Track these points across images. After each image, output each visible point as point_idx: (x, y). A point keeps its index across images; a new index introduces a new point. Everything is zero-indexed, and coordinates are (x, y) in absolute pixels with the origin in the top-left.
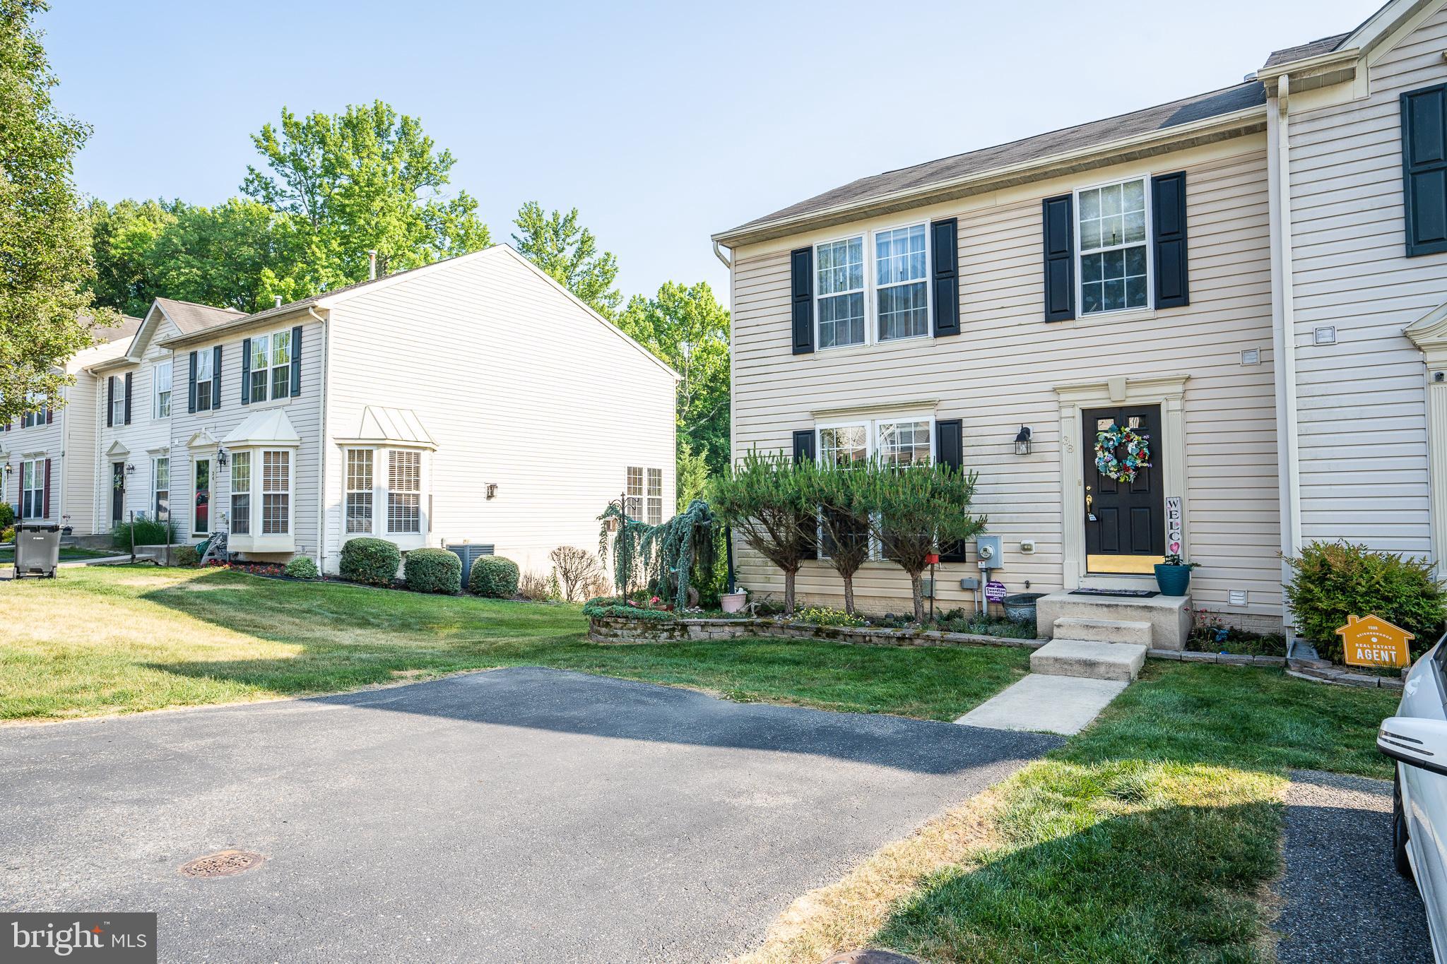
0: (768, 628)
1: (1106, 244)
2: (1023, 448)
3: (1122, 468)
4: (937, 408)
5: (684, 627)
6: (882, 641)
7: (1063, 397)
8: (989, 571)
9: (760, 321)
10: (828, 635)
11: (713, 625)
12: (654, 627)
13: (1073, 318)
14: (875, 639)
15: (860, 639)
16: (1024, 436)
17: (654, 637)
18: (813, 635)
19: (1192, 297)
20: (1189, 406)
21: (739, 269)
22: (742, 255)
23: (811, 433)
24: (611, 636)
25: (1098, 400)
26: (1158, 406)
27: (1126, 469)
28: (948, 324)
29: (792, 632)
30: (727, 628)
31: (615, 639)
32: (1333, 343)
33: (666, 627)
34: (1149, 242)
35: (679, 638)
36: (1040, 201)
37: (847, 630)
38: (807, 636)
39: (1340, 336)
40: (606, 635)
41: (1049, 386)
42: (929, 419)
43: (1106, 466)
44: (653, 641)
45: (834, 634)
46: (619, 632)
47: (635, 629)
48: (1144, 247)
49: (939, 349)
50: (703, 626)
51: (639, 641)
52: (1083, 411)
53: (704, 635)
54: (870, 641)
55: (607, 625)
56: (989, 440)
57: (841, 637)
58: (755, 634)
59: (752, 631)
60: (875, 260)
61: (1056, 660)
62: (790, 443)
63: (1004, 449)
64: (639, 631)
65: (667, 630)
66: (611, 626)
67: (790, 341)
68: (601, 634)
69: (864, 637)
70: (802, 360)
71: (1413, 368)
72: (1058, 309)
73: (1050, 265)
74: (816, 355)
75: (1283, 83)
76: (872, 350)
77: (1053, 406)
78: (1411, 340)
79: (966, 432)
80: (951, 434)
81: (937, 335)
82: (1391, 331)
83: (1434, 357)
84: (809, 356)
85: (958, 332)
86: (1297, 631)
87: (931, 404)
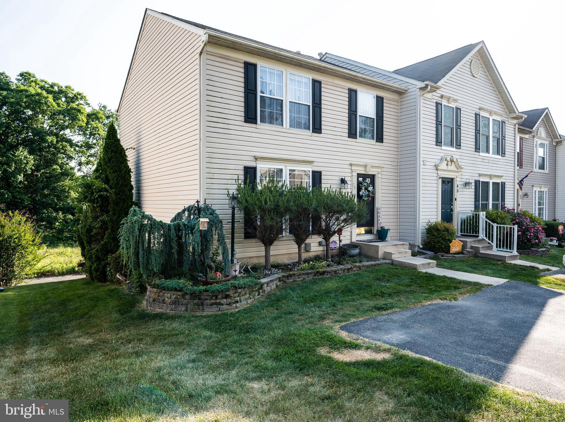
0: (291, 277)
1: (365, 114)
2: (345, 186)
3: (368, 196)
4: (312, 165)
7: (353, 168)
9: (224, 96)
10: (321, 274)
13: (356, 138)
15: (334, 273)
16: (345, 181)
17: (254, 297)
18: (314, 276)
19: (384, 141)
20: (383, 176)
21: (208, 57)
22: (210, 49)
23: (255, 169)
24: (234, 303)
25: (362, 171)
26: (374, 175)
28: (317, 129)
29: (304, 276)
31: (238, 305)
32: (425, 165)
36: (347, 88)
37: (328, 270)
38: (311, 277)
39: (427, 163)
41: (348, 163)
42: (310, 169)
45: (324, 273)
46: (238, 299)
47: (246, 294)
48: (374, 118)
49: (313, 138)
50: (267, 284)
51: (249, 301)
52: (357, 174)
55: (227, 297)
56: (330, 182)
57: (326, 274)
59: (283, 280)
60: (289, 86)
62: (242, 172)
63: (335, 186)
64: (248, 295)
65: (257, 291)
66: (231, 297)
67: (243, 114)
68: (222, 305)
69: (335, 272)
70: (250, 127)
71: (436, 175)
72: (352, 134)
73: (351, 115)
74: (258, 126)
75: (429, 87)
76: (286, 131)
77: (350, 171)
78: (436, 167)
79: (323, 177)
80: (317, 176)
81: (313, 132)
82: (433, 164)
83: (439, 172)
84: (254, 125)
85: (321, 133)
86: (421, 246)
87: (311, 162)
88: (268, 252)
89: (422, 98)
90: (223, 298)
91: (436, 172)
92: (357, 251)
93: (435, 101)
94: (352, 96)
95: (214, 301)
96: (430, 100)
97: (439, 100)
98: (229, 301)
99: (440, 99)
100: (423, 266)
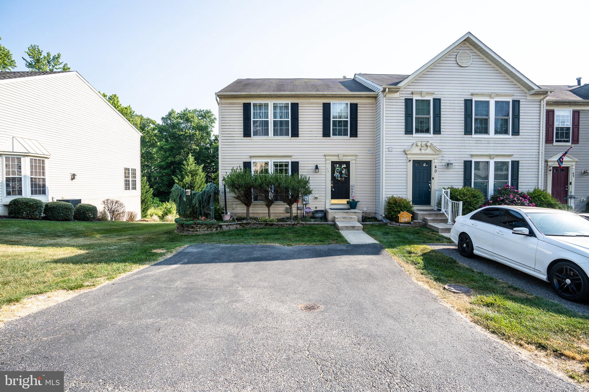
0: (248, 224)
1: (339, 118)
2: (317, 171)
3: (341, 177)
4: (292, 158)
5: (221, 226)
7: (327, 158)
8: (306, 204)
9: (231, 124)
10: (270, 225)
11: (230, 225)
12: (211, 227)
13: (330, 136)
16: (317, 167)
17: (211, 230)
19: (358, 135)
20: (357, 162)
21: (222, 106)
22: (223, 101)
23: (250, 163)
24: (195, 231)
25: (335, 159)
26: (349, 162)
27: (342, 177)
28: (295, 133)
29: (257, 225)
30: (235, 226)
31: (197, 232)
32: (391, 151)
33: (215, 227)
34: (349, 120)
35: (219, 230)
36: (322, 103)
37: (276, 223)
38: (262, 226)
39: (393, 150)
40: (193, 231)
41: (323, 154)
42: (288, 161)
43: (338, 177)
44: (211, 232)
45: (272, 225)
46: (198, 230)
47: (204, 228)
48: (348, 121)
49: (292, 141)
50: (227, 225)
51: (206, 232)
52: (332, 162)
53: (227, 228)
55: (193, 227)
56: (306, 168)
57: (274, 225)
58: (244, 227)
59: (243, 226)
60: (273, 111)
61: (346, 227)
62: (242, 165)
63: (310, 171)
64: (206, 229)
65: (215, 228)
66: (194, 228)
67: (242, 133)
68: (190, 231)
69: (282, 225)
70: (247, 139)
71: (406, 158)
72: (326, 134)
73: (325, 121)
74: (252, 139)
75: (387, 90)
76: (271, 138)
77: (324, 160)
78: (405, 152)
79: (300, 165)
80: (295, 166)
81: (292, 136)
82: (402, 150)
83: (408, 156)
84: (249, 138)
85: (298, 136)
86: (384, 216)
87: (290, 156)
88: (248, 210)
89: (385, 98)
90: (190, 228)
91: (406, 156)
92: (320, 215)
93: (404, 98)
94: (327, 108)
95: (187, 229)
96: (397, 99)
97: (409, 96)
98: (193, 229)
99: (411, 95)
100: (346, 228)
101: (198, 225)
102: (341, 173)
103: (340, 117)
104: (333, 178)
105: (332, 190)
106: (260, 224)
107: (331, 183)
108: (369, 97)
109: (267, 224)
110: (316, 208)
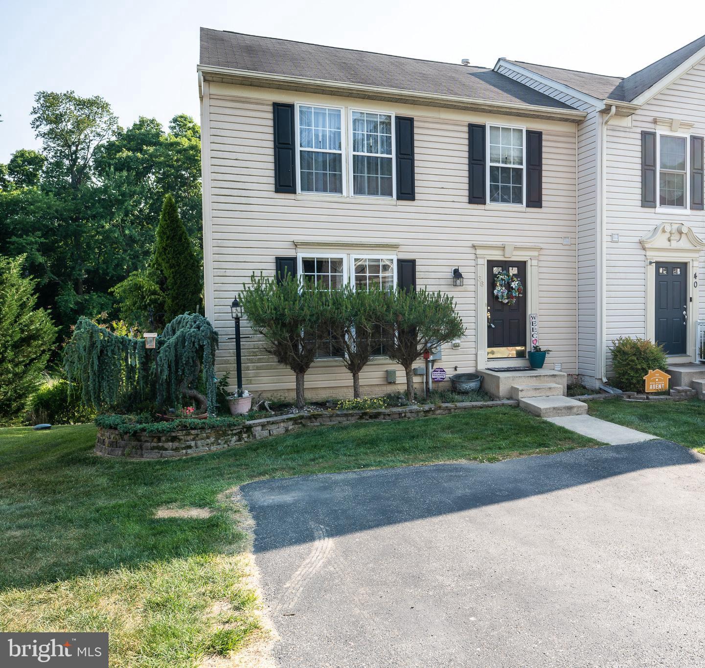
0: (316, 418)
1: (503, 162)
2: (458, 282)
3: (509, 297)
4: (398, 250)
5: (249, 429)
6: (413, 415)
7: (479, 252)
8: (433, 361)
9: (239, 156)
10: (371, 417)
11: (273, 423)
12: (225, 434)
13: (484, 203)
14: (408, 415)
15: (397, 416)
16: (457, 274)
17: (226, 443)
18: (358, 419)
19: (544, 204)
20: (541, 264)
21: (213, 102)
22: (217, 90)
23: (293, 259)
24: (184, 448)
25: (497, 256)
26: (525, 262)
27: (512, 298)
28: (407, 192)
29: (339, 419)
30: (282, 424)
31: (189, 451)
32: (617, 242)
33: (234, 432)
34: (524, 167)
35: (246, 439)
36: (466, 124)
37: (387, 411)
38: (353, 420)
39: (621, 239)
40: (176, 449)
41: (470, 244)
42: (390, 257)
43: (503, 296)
44: (226, 446)
45: (376, 416)
46: (193, 444)
47: (208, 438)
48: (522, 169)
49: (400, 208)
50: (263, 426)
51: (214, 448)
52: (488, 261)
53: (265, 433)
54: (405, 416)
55: (174, 439)
56: (433, 275)
57: (382, 417)
58: (304, 426)
59: (301, 423)
60: (351, 132)
62: (273, 266)
63: (442, 282)
64: (212, 440)
65: (235, 434)
66: (180, 440)
67: (272, 180)
68: (166, 449)
69: (400, 414)
70: (284, 199)
71: (643, 258)
72: (476, 196)
73: (473, 167)
74: (298, 197)
75: (613, 109)
76: (348, 200)
77: (473, 257)
78: (642, 245)
79: (418, 268)
80: (407, 269)
81: (399, 198)
82: (637, 240)
83: (649, 253)
84: (292, 196)
85: (413, 199)
86: (605, 380)
87: (394, 247)
88: (300, 382)
89: (605, 128)
90: (167, 441)
91: (643, 252)
92: (472, 385)
93: (639, 130)
94: (476, 135)
95: (155, 445)
96: (628, 130)
97: (649, 128)
98: (176, 444)
99: (652, 126)
100: (555, 411)
101: (193, 432)
102: (509, 288)
103: (506, 160)
104: (492, 299)
105: (489, 327)
106: (346, 415)
107: (488, 311)
108: (566, 120)
109: (365, 414)
110: (456, 369)
